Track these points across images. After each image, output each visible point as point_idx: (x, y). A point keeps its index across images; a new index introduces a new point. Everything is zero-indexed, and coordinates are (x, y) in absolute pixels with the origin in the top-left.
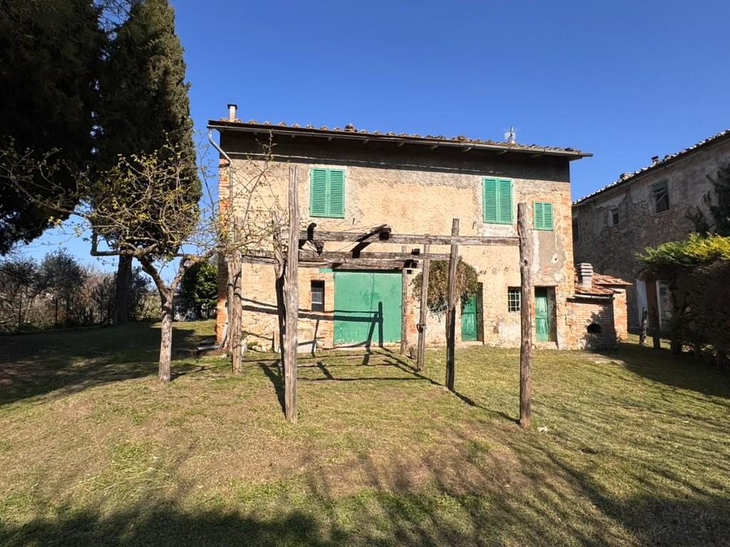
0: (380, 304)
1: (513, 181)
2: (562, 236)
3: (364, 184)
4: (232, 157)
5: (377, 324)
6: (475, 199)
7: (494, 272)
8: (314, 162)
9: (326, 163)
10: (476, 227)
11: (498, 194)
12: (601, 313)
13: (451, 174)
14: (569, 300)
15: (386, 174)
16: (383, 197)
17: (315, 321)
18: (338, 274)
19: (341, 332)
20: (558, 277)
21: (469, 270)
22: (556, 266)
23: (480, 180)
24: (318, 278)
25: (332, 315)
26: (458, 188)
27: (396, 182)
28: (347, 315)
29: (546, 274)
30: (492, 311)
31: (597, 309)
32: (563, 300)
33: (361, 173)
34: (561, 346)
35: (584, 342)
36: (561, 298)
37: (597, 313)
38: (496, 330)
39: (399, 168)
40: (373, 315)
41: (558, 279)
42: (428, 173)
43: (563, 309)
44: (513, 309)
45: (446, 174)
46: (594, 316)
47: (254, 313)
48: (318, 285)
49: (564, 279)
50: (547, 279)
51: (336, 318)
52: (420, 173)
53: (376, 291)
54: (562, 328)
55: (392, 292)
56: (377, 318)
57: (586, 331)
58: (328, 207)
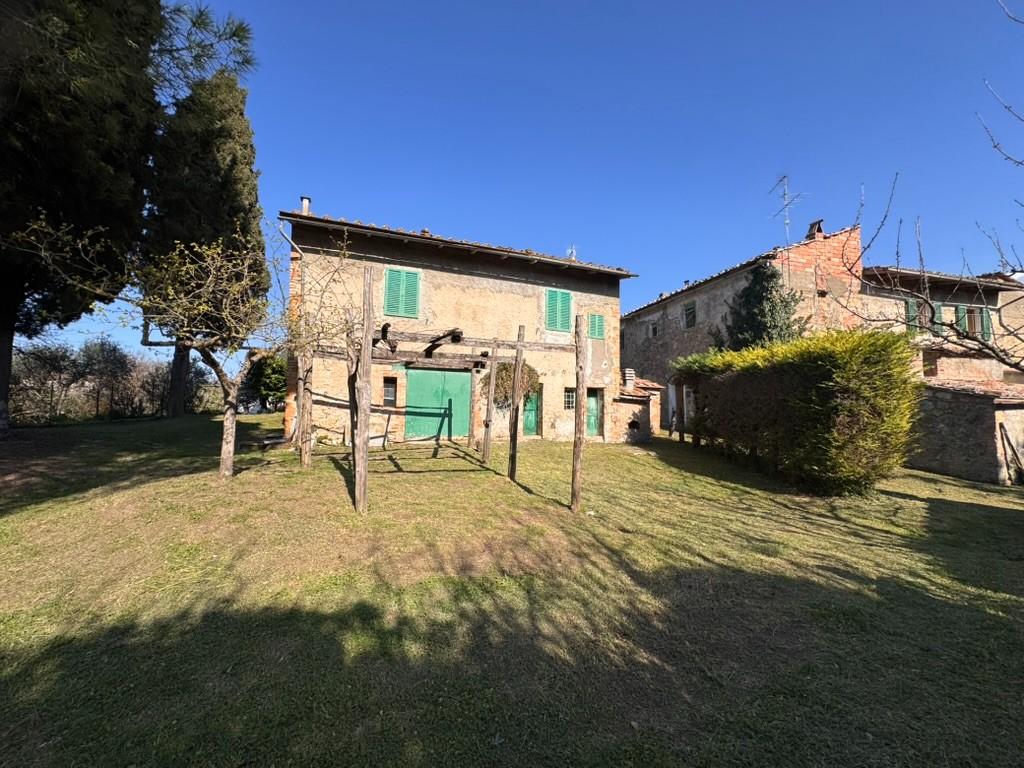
0: (450, 401)
1: (572, 293)
2: (611, 345)
3: (438, 287)
4: (304, 250)
5: (446, 419)
6: (539, 307)
7: (553, 374)
8: (389, 263)
9: (402, 264)
10: (539, 333)
11: (559, 304)
12: (640, 411)
13: (519, 284)
14: (615, 400)
15: (460, 278)
16: (455, 301)
17: (387, 416)
18: (411, 371)
19: (413, 427)
20: (607, 380)
21: (532, 371)
22: (605, 370)
23: (544, 291)
24: (390, 375)
25: (404, 410)
26: (525, 296)
27: (468, 287)
28: (418, 410)
29: (597, 377)
30: (551, 408)
31: (637, 408)
32: (610, 400)
33: (435, 276)
34: (607, 440)
35: (626, 436)
36: (608, 398)
37: (636, 412)
38: (553, 426)
39: (471, 274)
40: (442, 411)
41: (606, 382)
42: (498, 281)
43: (610, 408)
44: (569, 407)
45: (514, 284)
46: (634, 414)
47: (324, 407)
48: (390, 381)
49: (611, 382)
50: (597, 381)
51: (407, 413)
52: (491, 280)
53: (447, 388)
54: (608, 425)
55: (462, 389)
56: (447, 414)
57: (627, 427)
58: (402, 306)
